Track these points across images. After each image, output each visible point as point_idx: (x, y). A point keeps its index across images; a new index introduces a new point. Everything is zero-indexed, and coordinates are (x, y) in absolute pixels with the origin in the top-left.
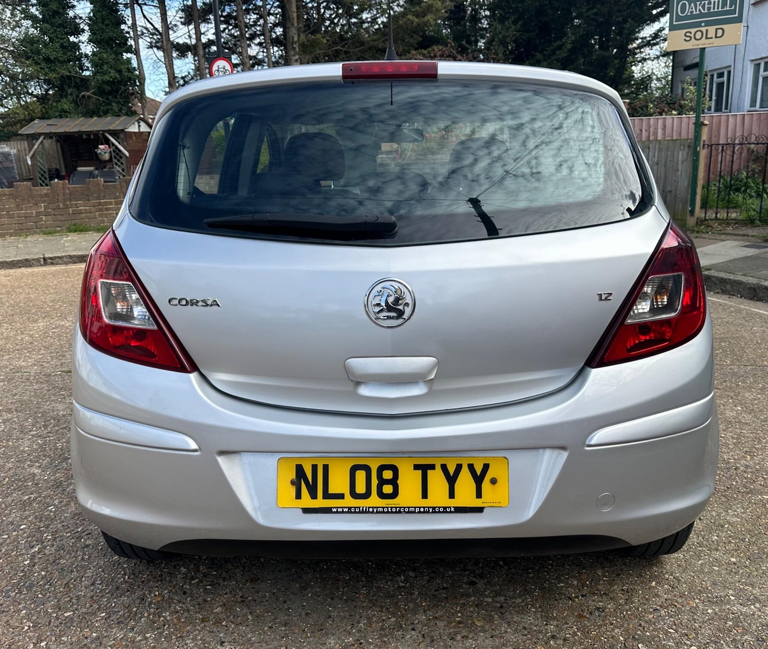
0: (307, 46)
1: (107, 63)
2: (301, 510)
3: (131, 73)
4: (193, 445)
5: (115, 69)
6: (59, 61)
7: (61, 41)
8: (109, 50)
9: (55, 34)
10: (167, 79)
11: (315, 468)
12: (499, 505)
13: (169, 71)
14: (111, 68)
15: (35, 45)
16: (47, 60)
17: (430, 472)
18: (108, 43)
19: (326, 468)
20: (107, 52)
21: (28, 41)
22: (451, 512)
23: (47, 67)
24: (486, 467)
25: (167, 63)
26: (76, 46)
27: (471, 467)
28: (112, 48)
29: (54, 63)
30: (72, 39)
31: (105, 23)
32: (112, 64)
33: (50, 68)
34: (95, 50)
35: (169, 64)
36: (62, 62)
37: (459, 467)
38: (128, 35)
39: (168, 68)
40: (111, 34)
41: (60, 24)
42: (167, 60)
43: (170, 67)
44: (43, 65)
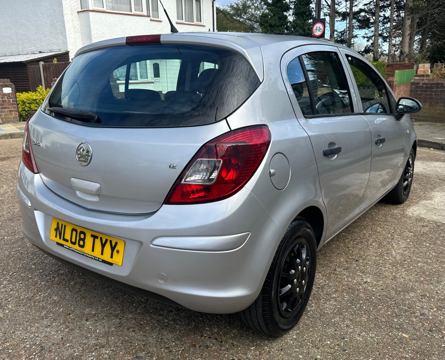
0: (413, 9)
1: (299, 26)
2: (56, 243)
3: (310, 30)
4: (30, 204)
5: (302, 29)
6: (276, 26)
7: (279, 15)
8: (301, 19)
9: (276, 12)
10: (330, 33)
11: (62, 225)
12: (118, 264)
13: (331, 28)
14: (300, 28)
15: (266, 18)
16: (271, 26)
17: (96, 239)
18: (301, 15)
19: (65, 226)
20: (300, 20)
21: (264, 16)
22: (100, 261)
23: (270, 30)
24: (116, 244)
25: (331, 24)
26: (286, 17)
27: (111, 242)
28: (303, 18)
29: (274, 27)
30: (285, 13)
31: (301, 4)
32: (301, 26)
33: (271, 30)
34: (295, 19)
35: (332, 25)
36: (278, 27)
37: (106, 240)
38: (313, 10)
39: (331, 27)
40: (303, 10)
41: (280, 6)
42: (331, 22)
43: (332, 26)
44: (268, 28)
